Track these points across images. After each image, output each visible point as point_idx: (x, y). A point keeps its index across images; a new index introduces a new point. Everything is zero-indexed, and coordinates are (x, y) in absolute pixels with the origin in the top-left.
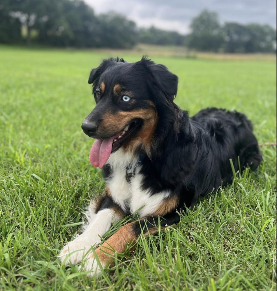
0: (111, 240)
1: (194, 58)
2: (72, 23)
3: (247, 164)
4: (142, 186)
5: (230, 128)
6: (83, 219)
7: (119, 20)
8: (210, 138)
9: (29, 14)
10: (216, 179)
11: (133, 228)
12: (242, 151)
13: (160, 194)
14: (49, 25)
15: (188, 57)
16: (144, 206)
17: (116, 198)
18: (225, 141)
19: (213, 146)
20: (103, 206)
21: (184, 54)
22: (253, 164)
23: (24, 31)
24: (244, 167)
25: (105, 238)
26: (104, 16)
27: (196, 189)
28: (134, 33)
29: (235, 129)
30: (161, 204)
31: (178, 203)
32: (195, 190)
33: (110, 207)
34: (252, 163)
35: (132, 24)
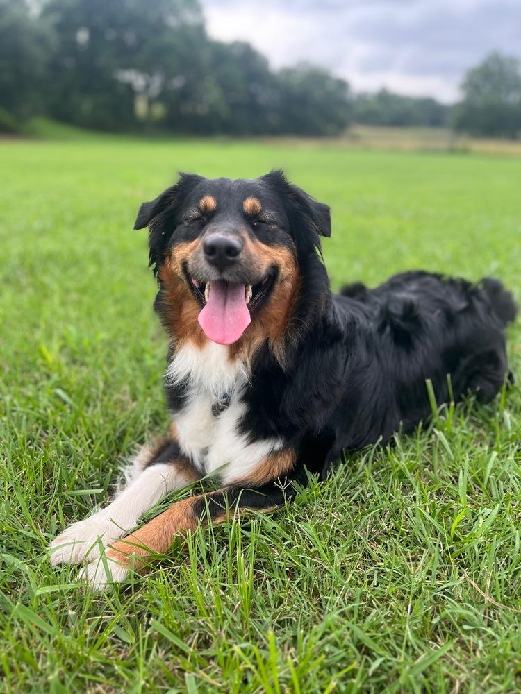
0: (151, 526)
1: (465, 152)
2: (226, 86)
3: (469, 390)
4: (239, 426)
5: (439, 315)
6: (119, 478)
7: (318, 78)
8: (376, 337)
9: (151, 74)
10: (384, 418)
11: (194, 507)
12: (464, 362)
13: (266, 442)
14: (185, 94)
15: (452, 151)
16: (229, 463)
17: (186, 445)
18: (417, 343)
19: (382, 354)
20: (159, 459)
21: (444, 144)
22: (481, 390)
23: (141, 107)
24: (463, 396)
25: (145, 520)
26: (288, 72)
27: (337, 436)
28: (345, 104)
29: (450, 318)
30: (263, 461)
31: (295, 462)
32: (335, 438)
33: (169, 461)
34: (478, 389)
35: (342, 85)
